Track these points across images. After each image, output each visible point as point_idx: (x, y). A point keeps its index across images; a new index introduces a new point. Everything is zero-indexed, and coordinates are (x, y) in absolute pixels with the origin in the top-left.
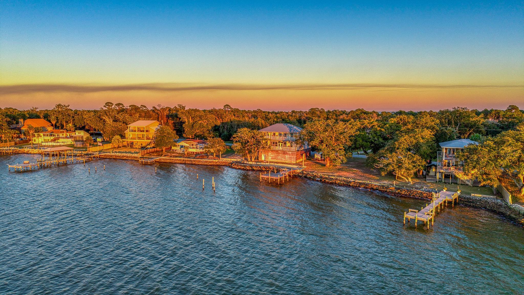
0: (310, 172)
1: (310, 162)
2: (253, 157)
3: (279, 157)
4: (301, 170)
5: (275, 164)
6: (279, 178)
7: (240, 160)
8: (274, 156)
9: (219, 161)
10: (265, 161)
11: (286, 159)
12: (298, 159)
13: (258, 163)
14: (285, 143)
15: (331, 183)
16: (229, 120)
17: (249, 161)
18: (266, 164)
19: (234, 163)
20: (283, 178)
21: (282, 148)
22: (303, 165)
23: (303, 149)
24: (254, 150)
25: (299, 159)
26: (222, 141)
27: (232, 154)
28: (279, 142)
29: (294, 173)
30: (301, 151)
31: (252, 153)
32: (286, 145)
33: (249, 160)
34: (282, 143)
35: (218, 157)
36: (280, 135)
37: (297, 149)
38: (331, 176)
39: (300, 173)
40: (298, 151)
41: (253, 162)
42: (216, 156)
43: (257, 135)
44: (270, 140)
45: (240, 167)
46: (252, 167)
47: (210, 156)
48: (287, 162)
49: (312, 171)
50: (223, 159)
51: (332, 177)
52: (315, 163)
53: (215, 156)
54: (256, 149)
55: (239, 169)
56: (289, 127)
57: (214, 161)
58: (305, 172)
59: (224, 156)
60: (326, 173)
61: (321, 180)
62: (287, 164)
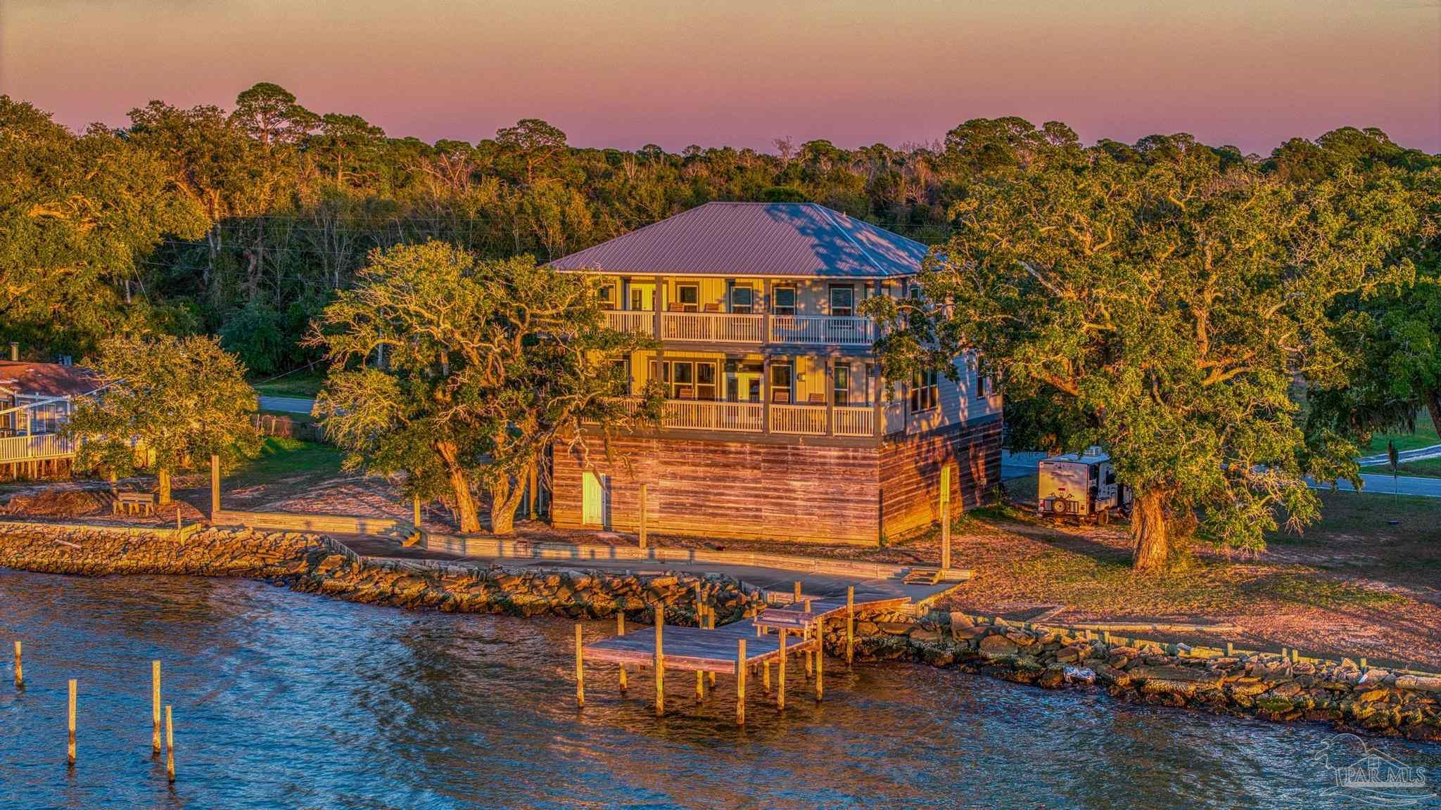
0: (1011, 615)
1: (994, 536)
2: (498, 502)
3: (734, 496)
4: (931, 601)
5: (702, 556)
6: (743, 671)
7: (389, 524)
8: (685, 485)
9: (208, 535)
10: (607, 529)
11: (791, 509)
12: (898, 506)
13: (548, 553)
14: (785, 377)
15: (1190, 701)
16: (283, 201)
17: (471, 535)
18: (623, 553)
19: (332, 549)
20: (774, 668)
21: (753, 412)
22: (946, 561)
23: (936, 422)
24: (513, 433)
25: (909, 506)
26: (227, 361)
27: (315, 480)
28: (732, 364)
29: (869, 628)
30: (923, 436)
31: (498, 464)
32: (791, 393)
33: (469, 521)
34: (760, 368)
35: (192, 503)
36: (740, 298)
37: (890, 419)
38: (1191, 641)
39: (924, 625)
40: (898, 436)
41: (501, 538)
42: (176, 494)
43: (539, 299)
44: (649, 345)
45: (385, 586)
46: (491, 585)
47: (122, 497)
48: (803, 537)
49: (1024, 605)
50: (239, 518)
51: (1195, 652)
52: (1048, 539)
53: (165, 499)
54: (528, 425)
55: (385, 601)
56: (819, 233)
57: (163, 534)
58: (968, 620)
59: (247, 494)
60: (1144, 620)
61: (1101, 682)
62: (802, 550)
